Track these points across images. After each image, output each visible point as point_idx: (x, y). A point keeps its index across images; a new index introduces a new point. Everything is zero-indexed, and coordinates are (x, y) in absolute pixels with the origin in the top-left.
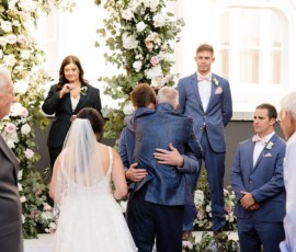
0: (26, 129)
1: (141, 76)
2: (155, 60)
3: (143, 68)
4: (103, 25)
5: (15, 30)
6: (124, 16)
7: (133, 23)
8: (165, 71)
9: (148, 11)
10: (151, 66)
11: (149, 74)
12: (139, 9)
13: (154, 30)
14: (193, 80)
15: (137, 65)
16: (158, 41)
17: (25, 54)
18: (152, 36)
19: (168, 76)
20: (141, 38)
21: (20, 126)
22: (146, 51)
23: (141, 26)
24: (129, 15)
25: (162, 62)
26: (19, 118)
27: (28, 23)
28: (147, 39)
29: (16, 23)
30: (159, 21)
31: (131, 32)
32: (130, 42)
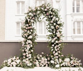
0: (31, 46)
1: (55, 34)
2: (58, 31)
3: (56, 33)
6: (51, 22)
7: (53, 24)
9: (56, 21)
10: (57, 32)
11: (57, 34)
12: (54, 20)
13: (57, 24)
16: (59, 27)
18: (57, 26)
19: (61, 34)
20: (55, 26)
21: (30, 45)
22: (56, 29)
23: (55, 24)
25: (59, 31)
26: (30, 43)
28: (56, 27)
29: (30, 24)
30: (59, 23)
32: (53, 27)
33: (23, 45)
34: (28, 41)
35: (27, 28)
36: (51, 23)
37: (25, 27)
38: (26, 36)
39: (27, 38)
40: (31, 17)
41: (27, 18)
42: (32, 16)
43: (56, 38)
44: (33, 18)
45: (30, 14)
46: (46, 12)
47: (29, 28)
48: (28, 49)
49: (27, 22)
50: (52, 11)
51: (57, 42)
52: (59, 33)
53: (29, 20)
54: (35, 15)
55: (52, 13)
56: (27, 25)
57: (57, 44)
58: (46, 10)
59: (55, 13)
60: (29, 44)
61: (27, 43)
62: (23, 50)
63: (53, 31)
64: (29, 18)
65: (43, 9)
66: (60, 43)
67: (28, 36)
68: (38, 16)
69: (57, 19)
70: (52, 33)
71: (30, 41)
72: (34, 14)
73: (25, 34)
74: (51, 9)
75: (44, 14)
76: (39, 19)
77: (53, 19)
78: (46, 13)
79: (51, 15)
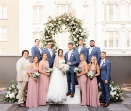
4: (70, 36)
7: (76, 35)
9: (79, 32)
13: (81, 36)
15: (77, 45)
18: (80, 38)
20: (78, 38)
23: (78, 36)
24: (75, 33)
30: (82, 34)
31: (76, 37)
35: (46, 40)
36: (74, 35)
37: (44, 39)
40: (51, 28)
41: (47, 29)
42: (53, 26)
44: (54, 29)
46: (68, 22)
47: (49, 40)
49: (46, 34)
50: (74, 21)
53: (49, 31)
54: (55, 26)
55: (74, 24)
56: (47, 37)
58: (68, 20)
59: (78, 24)
63: (76, 43)
64: (49, 29)
65: (64, 19)
68: (59, 27)
69: (80, 30)
70: (75, 46)
72: (55, 24)
73: (45, 47)
74: (73, 19)
75: (66, 25)
76: (60, 30)
77: (76, 31)
78: (68, 24)
79: (73, 26)
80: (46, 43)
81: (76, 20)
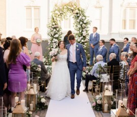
0: (57, 44)
1: (81, 33)
2: (84, 30)
3: (82, 31)
4: (74, 22)
5: (56, 24)
8: (87, 32)
9: (83, 20)
11: (83, 33)
14: (92, 34)
15: (81, 31)
17: (57, 29)
18: (84, 25)
20: (81, 25)
22: (82, 28)
23: (81, 23)
24: (78, 21)
25: (86, 30)
27: (58, 23)
30: (85, 22)
31: (79, 24)
32: (79, 26)
33: (49, 44)
34: (54, 39)
35: (53, 27)
37: (51, 25)
38: (53, 35)
39: (53, 37)
40: (57, 16)
42: (59, 14)
43: (82, 37)
44: (60, 16)
45: (57, 12)
46: (73, 10)
47: (55, 26)
48: (54, 47)
49: (53, 20)
51: (83, 41)
52: (85, 32)
53: (55, 18)
54: (61, 14)
55: (78, 12)
56: (54, 24)
57: (83, 43)
58: (72, 8)
60: (55, 42)
61: (53, 41)
62: (49, 49)
65: (69, 7)
66: (86, 42)
67: (55, 34)
68: (64, 14)
69: (84, 18)
70: (78, 32)
71: (56, 40)
72: (61, 12)
73: (52, 33)
75: (70, 12)
76: (66, 17)
77: (80, 18)
78: (72, 12)
79: (77, 14)
80: (52, 29)
81: (80, 9)
